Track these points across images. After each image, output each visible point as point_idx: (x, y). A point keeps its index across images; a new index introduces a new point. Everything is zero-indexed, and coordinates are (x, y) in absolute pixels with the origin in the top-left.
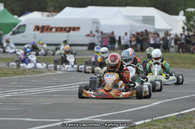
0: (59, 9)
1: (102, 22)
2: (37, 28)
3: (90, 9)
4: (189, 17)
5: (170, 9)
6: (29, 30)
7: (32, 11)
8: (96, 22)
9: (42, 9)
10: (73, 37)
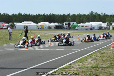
0: (85, 23)
1: (93, 25)
2: (82, 26)
3: (91, 23)
4: (108, 23)
5: (104, 22)
6: (80, 26)
7: (81, 23)
8: (91, 25)
9: (83, 23)
10: (88, 27)
